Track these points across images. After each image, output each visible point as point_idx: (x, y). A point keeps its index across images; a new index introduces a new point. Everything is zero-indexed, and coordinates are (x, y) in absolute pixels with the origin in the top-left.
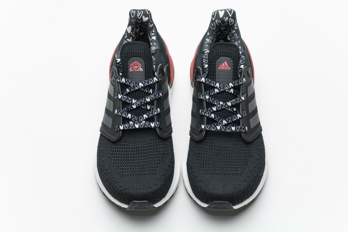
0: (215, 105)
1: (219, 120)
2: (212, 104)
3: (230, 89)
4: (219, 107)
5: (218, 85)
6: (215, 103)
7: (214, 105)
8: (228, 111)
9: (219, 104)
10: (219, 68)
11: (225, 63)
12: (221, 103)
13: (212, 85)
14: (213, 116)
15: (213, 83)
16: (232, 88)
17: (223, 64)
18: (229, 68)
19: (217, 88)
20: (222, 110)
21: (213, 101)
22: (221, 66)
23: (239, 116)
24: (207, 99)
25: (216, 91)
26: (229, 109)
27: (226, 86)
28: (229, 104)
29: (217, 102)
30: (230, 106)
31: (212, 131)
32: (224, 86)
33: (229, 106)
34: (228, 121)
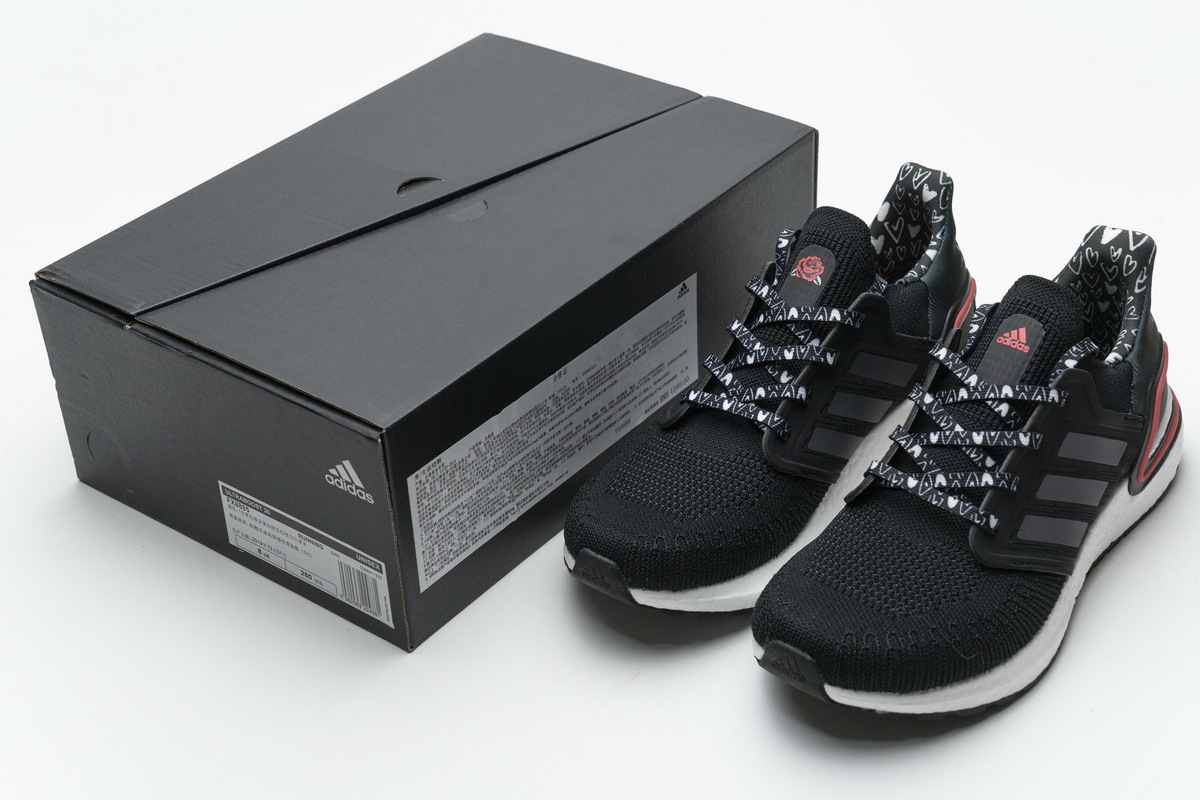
0: (941, 429)
1: (929, 468)
2: (935, 421)
3: (1001, 401)
4: (946, 438)
5: (973, 380)
6: (942, 424)
7: (937, 428)
8: (968, 456)
9: (952, 428)
10: (1000, 340)
11: (1023, 331)
12: (958, 428)
13: (960, 375)
14: (917, 450)
15: (964, 372)
16: (1007, 400)
17: (1014, 333)
18: (1026, 349)
19: (967, 387)
20: (951, 447)
21: (937, 416)
22: (1007, 335)
23: (987, 479)
24: (926, 405)
25: (963, 393)
26: (971, 452)
27: (993, 390)
28: (978, 439)
29: (948, 422)
30: (978, 446)
31: (890, 482)
32: (987, 387)
33: (973, 445)
34: (953, 480)
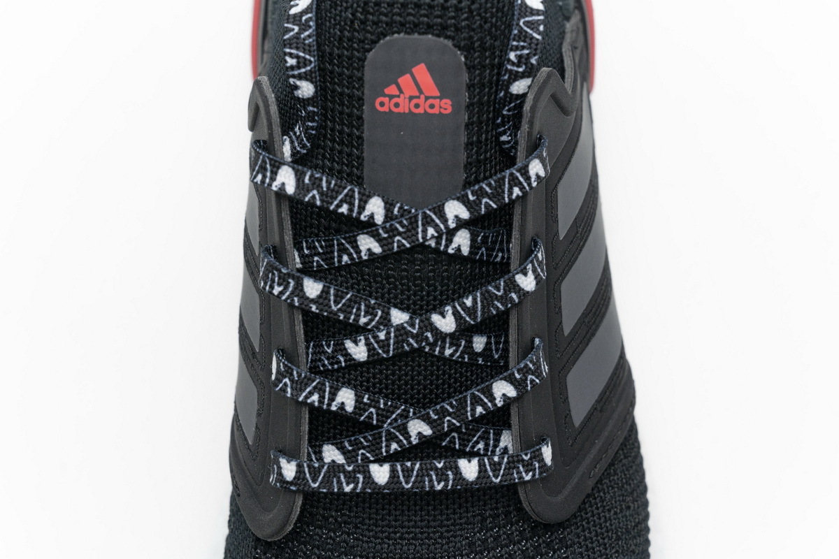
0: (363, 330)
1: (383, 416)
2: (345, 324)
3: (451, 233)
4: (384, 345)
5: (376, 208)
6: (363, 320)
7: (355, 331)
8: (441, 358)
9: (386, 321)
10: (383, 104)
11: (421, 72)
12: (399, 317)
13: (344, 209)
14: (346, 398)
15: (349, 199)
16: (461, 224)
17: (405, 80)
18: (446, 106)
19: (369, 226)
20: (400, 356)
21: (346, 309)
22: (392, 90)
23: (503, 389)
24: (312, 301)
25: (367, 244)
26: (443, 348)
27: (428, 221)
28: (446, 323)
29: (370, 311)
30: (452, 335)
31: (342, 494)
32: (413, 221)
33: (440, 336)
34: (441, 419)
